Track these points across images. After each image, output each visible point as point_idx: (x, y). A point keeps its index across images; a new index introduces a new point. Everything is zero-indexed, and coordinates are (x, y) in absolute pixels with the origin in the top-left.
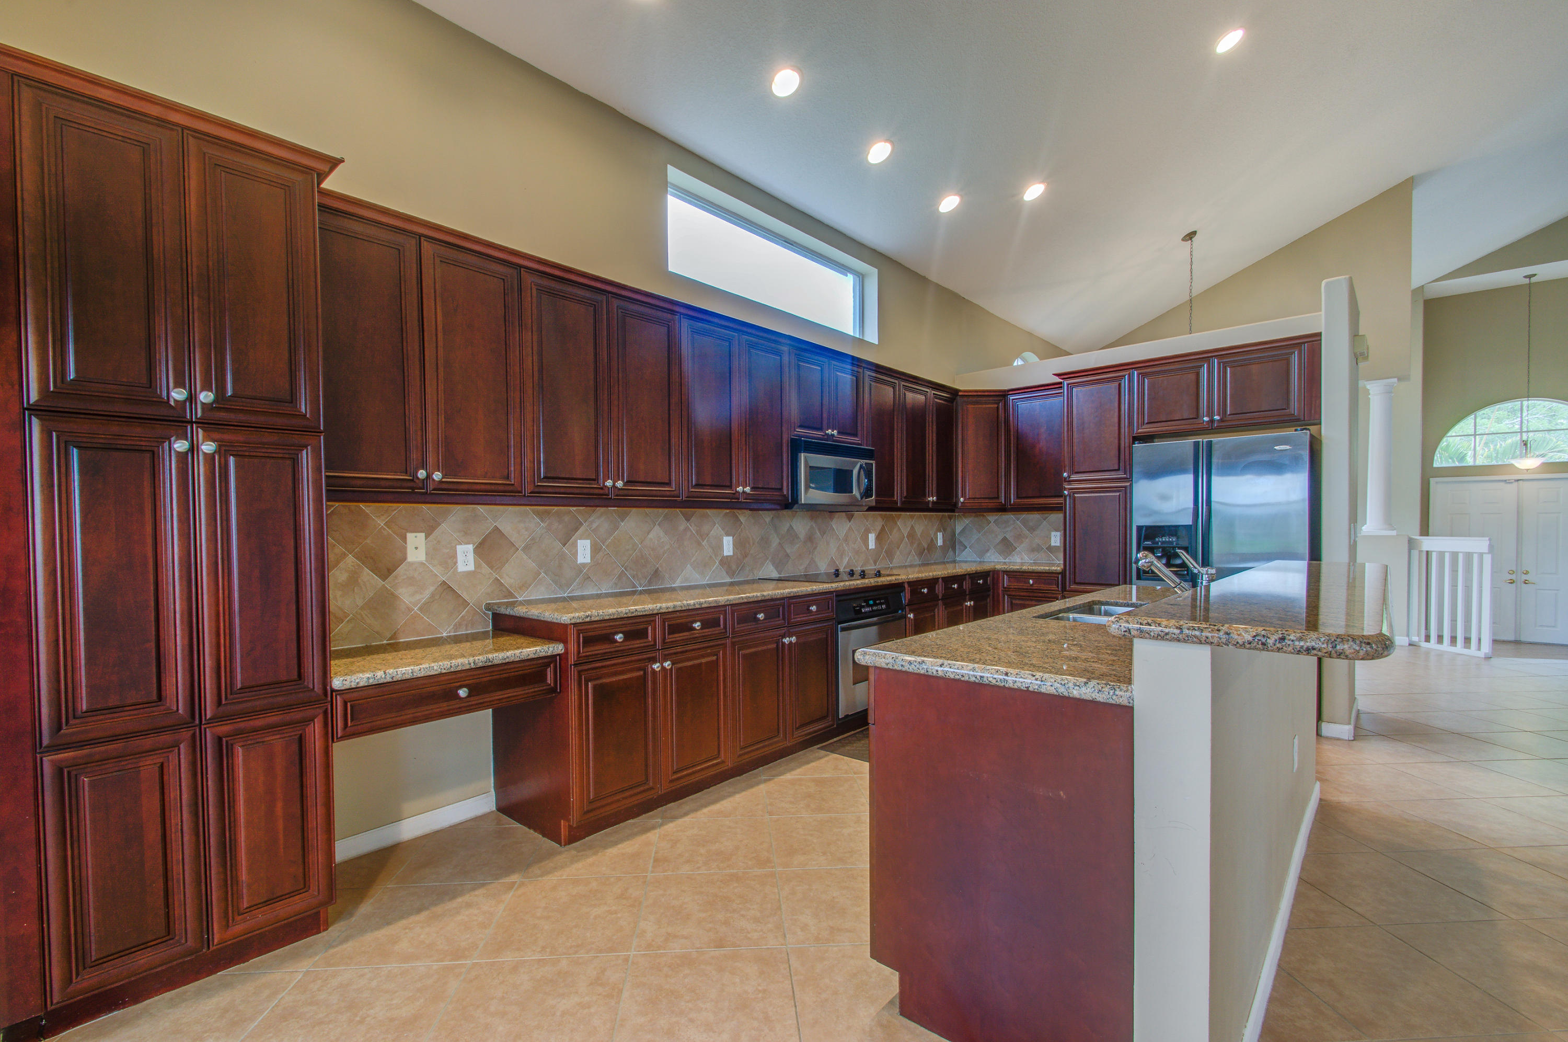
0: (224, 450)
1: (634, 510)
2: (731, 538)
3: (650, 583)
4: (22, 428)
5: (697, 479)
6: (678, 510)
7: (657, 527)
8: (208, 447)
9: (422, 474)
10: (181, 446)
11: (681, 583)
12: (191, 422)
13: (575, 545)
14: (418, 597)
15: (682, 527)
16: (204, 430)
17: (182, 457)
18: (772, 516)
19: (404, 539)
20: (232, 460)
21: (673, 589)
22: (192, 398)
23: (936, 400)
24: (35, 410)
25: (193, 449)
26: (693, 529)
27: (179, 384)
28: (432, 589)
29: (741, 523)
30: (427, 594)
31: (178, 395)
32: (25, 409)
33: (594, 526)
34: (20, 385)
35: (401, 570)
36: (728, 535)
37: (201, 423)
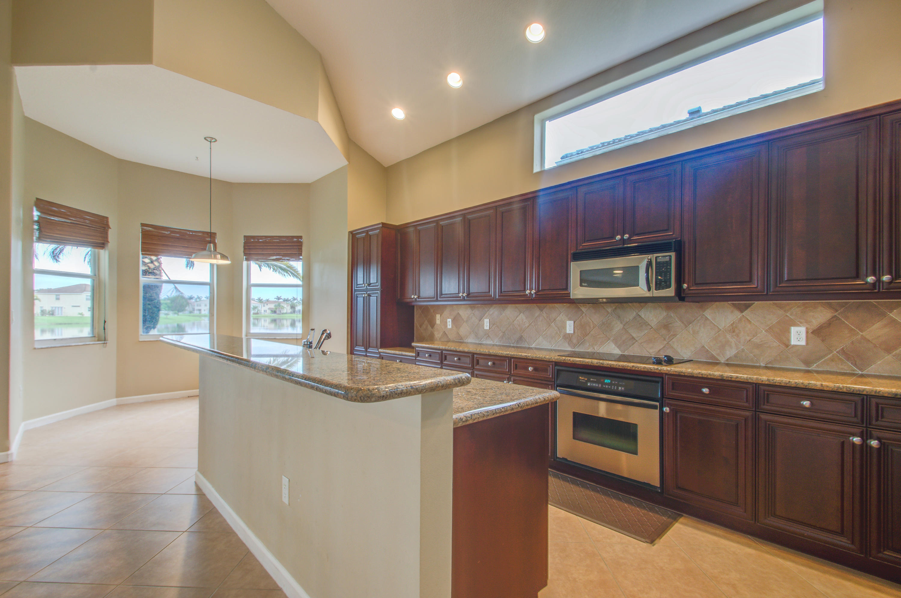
1: (510, 305)
2: (572, 322)
3: (518, 342)
6: (535, 305)
7: (521, 314)
8: (366, 295)
11: (535, 346)
13: (484, 321)
15: (537, 315)
18: (614, 307)
21: (531, 348)
26: (544, 315)
28: (442, 333)
29: (583, 312)
30: (440, 335)
33: (491, 313)
36: (570, 319)
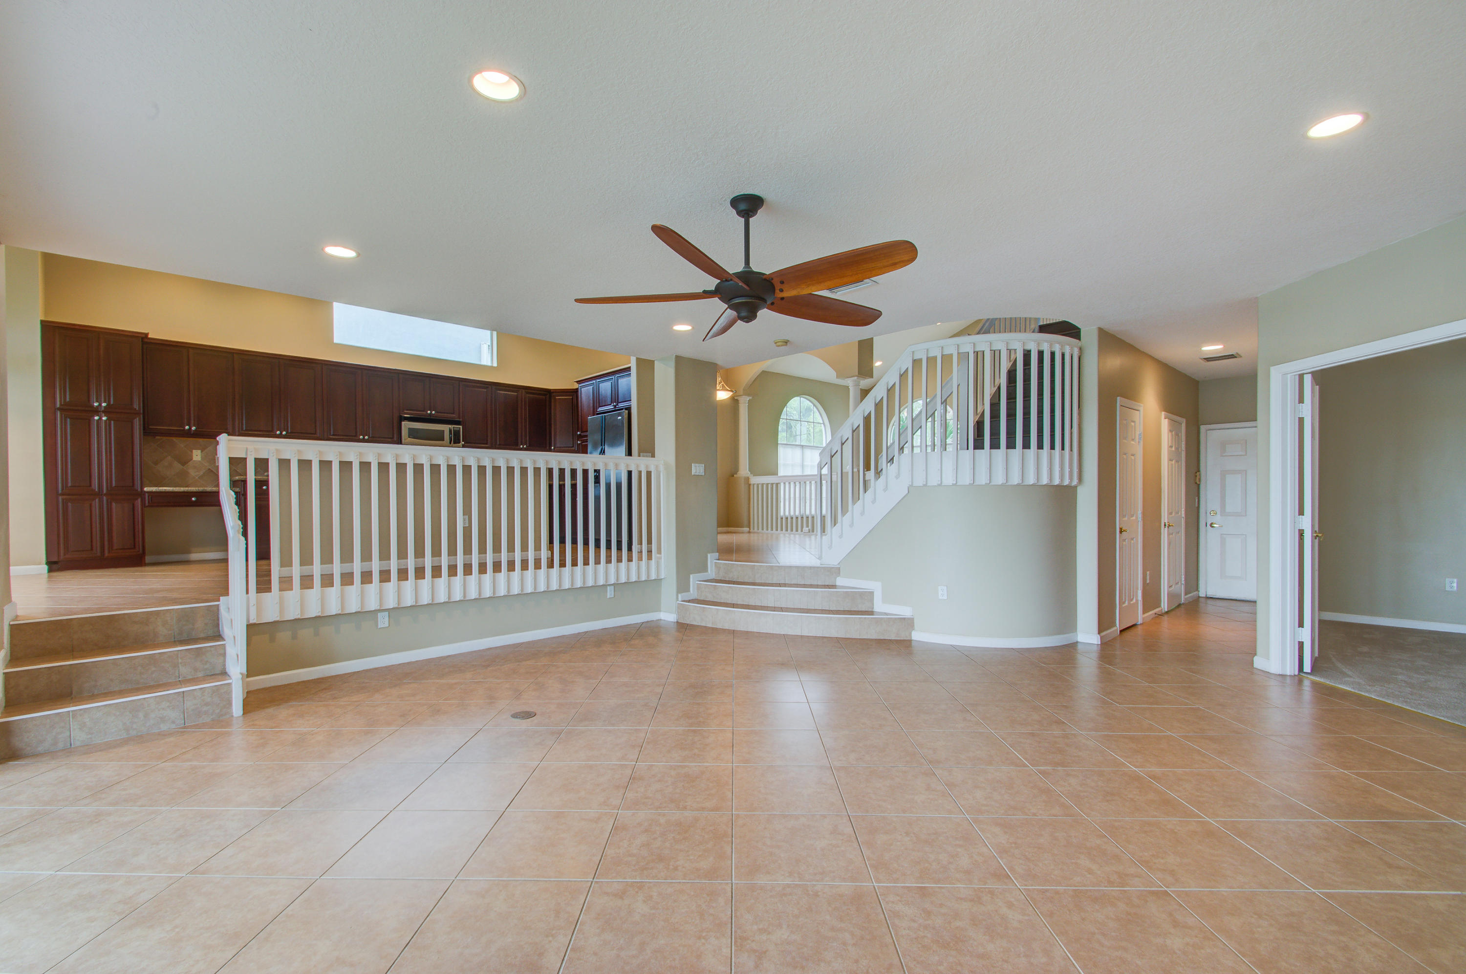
0: (109, 419)
4: (55, 414)
5: (333, 432)
8: (104, 418)
9: (187, 427)
10: (96, 418)
12: (100, 411)
14: (197, 473)
16: (104, 413)
17: (98, 421)
19: (192, 452)
20: (112, 422)
22: (100, 405)
23: (527, 395)
24: (59, 409)
25: (100, 419)
27: (97, 401)
28: (204, 471)
30: (201, 473)
31: (96, 404)
32: (56, 409)
34: (55, 403)
35: (190, 463)
37: (104, 412)
